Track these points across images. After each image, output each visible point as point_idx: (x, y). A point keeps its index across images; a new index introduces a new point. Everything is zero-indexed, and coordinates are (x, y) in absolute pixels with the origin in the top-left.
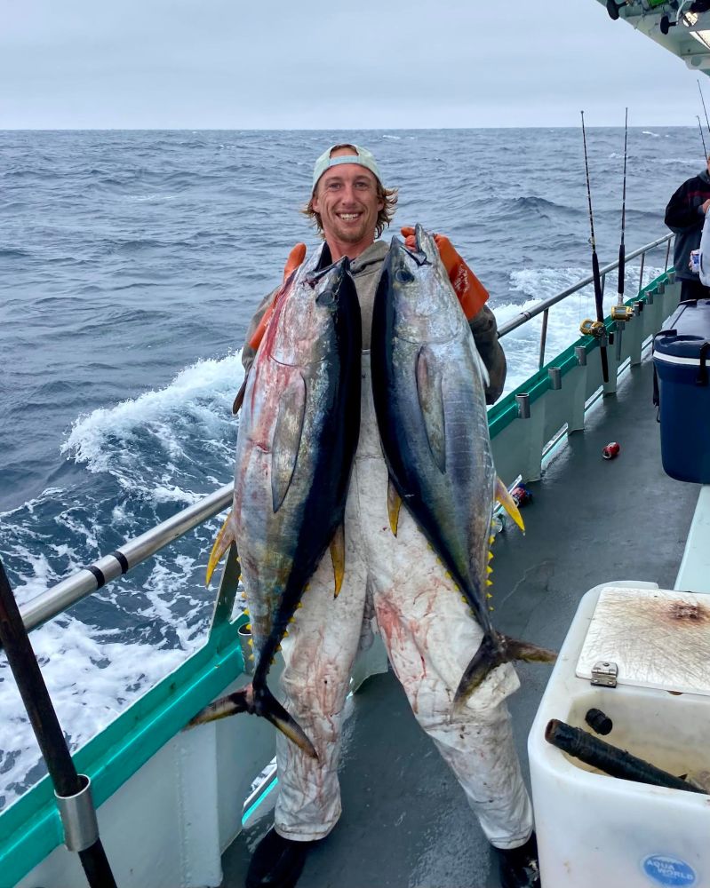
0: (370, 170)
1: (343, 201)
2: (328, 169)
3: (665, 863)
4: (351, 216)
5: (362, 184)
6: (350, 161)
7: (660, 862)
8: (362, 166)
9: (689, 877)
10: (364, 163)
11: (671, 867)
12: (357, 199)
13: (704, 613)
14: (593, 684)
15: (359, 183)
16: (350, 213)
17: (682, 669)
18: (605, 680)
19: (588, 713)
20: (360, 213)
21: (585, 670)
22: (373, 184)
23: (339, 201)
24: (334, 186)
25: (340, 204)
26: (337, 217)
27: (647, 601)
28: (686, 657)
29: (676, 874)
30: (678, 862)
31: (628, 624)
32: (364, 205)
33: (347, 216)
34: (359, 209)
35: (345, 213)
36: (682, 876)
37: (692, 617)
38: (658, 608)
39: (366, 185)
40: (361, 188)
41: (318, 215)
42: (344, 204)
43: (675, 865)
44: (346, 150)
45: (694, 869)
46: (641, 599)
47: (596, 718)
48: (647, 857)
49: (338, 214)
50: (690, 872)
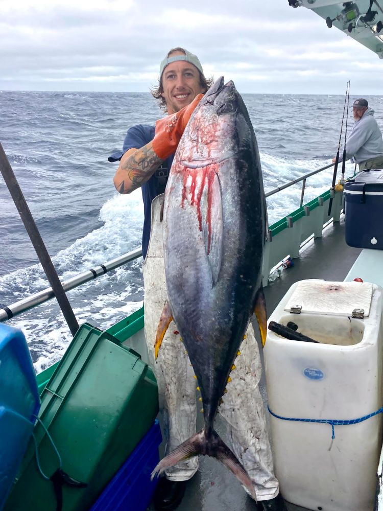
0: (194, 65)
1: (177, 87)
2: (167, 66)
3: (312, 370)
4: (183, 96)
5: (189, 74)
6: (180, 59)
7: (310, 370)
8: (188, 62)
9: (321, 375)
10: (190, 60)
11: (314, 372)
12: (186, 84)
13: (341, 288)
14: (291, 313)
15: (187, 74)
16: (181, 95)
17: (328, 307)
18: (296, 311)
19: (289, 323)
20: (189, 94)
21: (289, 308)
22: (196, 75)
23: (174, 87)
24: (171, 76)
25: (175, 89)
26: (174, 98)
27: (318, 285)
28: (330, 303)
29: (316, 374)
30: (316, 370)
31: (309, 293)
32: (190, 88)
33: (180, 97)
34: (188, 91)
35: (179, 95)
36: (318, 375)
37: (336, 289)
38: (322, 287)
39: (192, 75)
40: (189, 77)
41: (163, 99)
42: (177, 89)
43: (316, 371)
44: (178, 52)
45: (323, 372)
46: (316, 284)
47: (291, 325)
48: (305, 369)
49: (175, 96)
50: (322, 374)
